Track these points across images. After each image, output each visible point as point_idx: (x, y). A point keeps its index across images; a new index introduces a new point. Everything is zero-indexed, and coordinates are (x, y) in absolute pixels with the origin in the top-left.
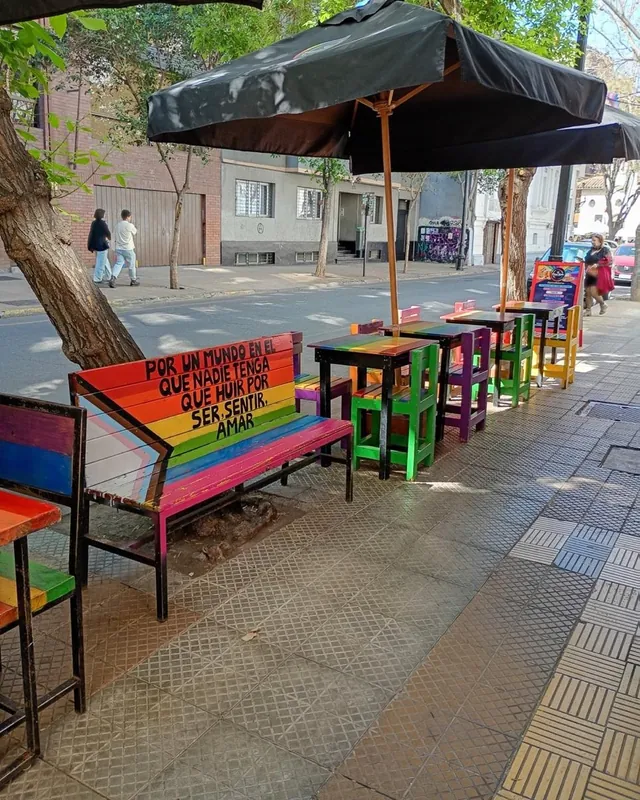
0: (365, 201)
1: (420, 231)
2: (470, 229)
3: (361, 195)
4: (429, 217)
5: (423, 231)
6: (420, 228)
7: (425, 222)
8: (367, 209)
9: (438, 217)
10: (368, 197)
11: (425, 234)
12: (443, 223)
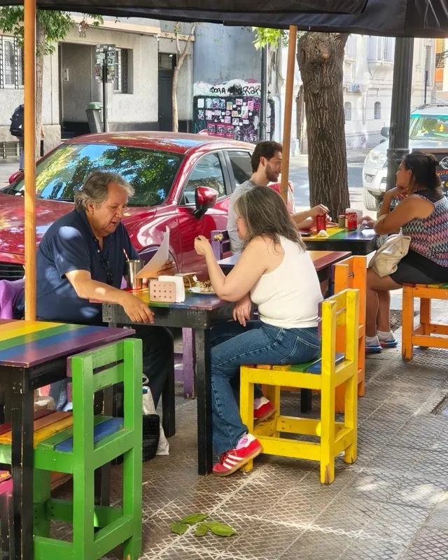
0: (100, 59)
1: (195, 104)
2: (274, 99)
3: (94, 47)
4: (208, 81)
5: (201, 103)
6: (196, 99)
7: (202, 88)
8: (105, 70)
9: (222, 80)
10: (105, 52)
11: (205, 109)
12: (232, 89)
